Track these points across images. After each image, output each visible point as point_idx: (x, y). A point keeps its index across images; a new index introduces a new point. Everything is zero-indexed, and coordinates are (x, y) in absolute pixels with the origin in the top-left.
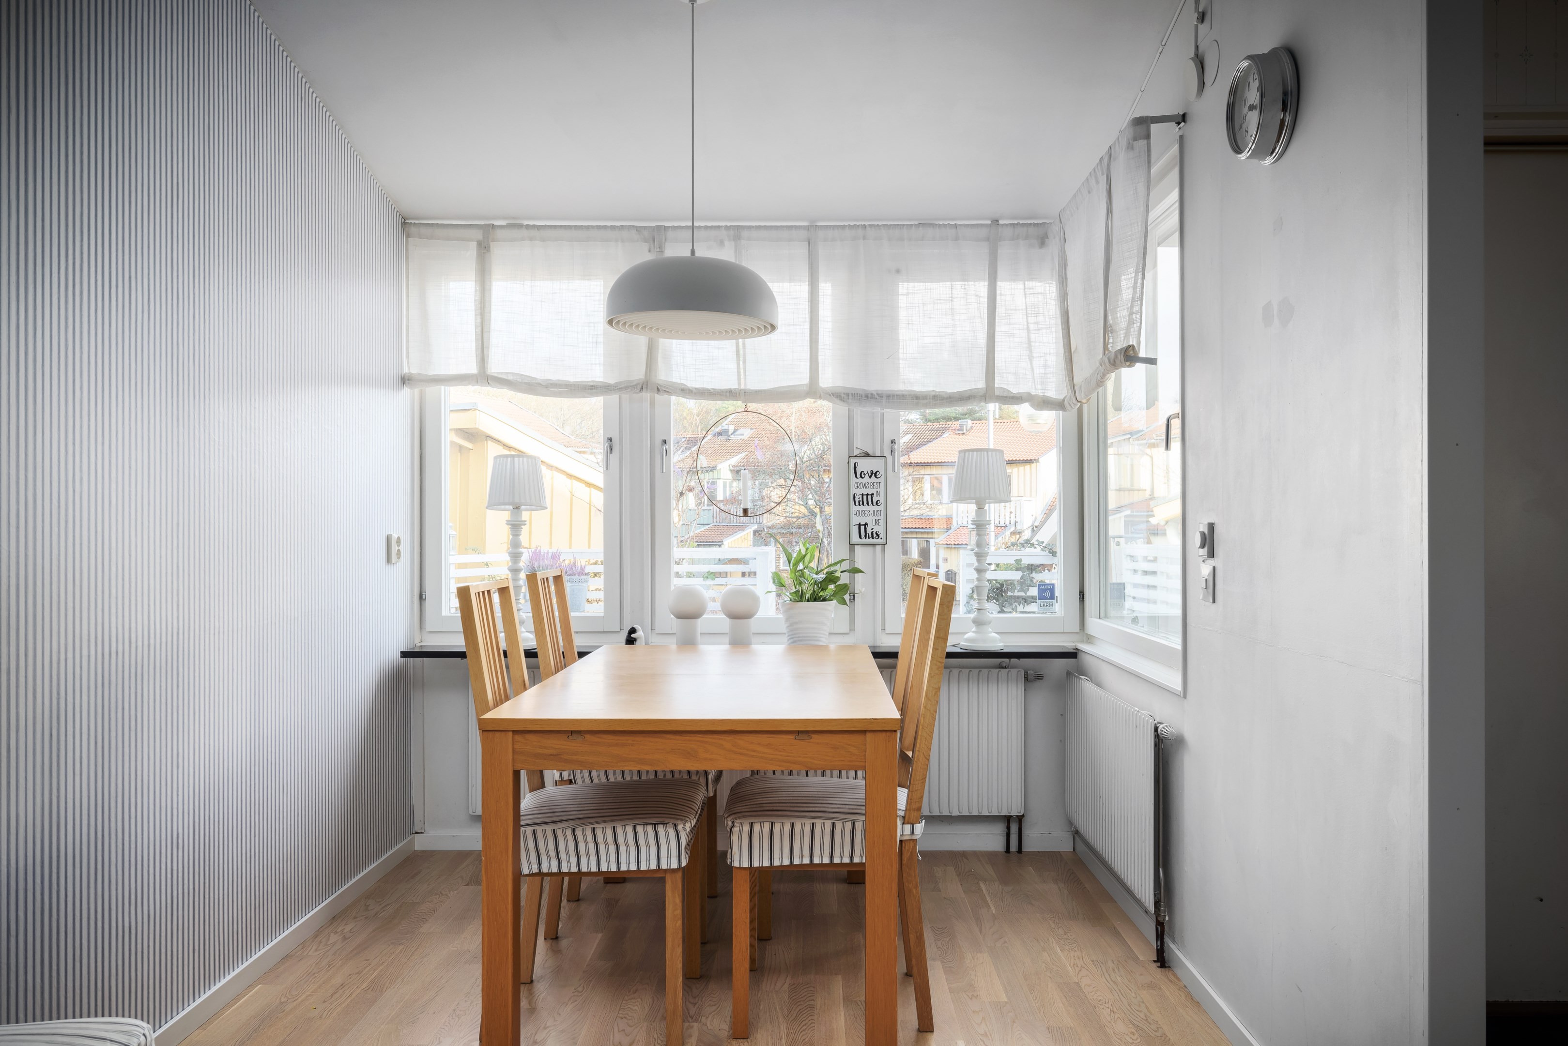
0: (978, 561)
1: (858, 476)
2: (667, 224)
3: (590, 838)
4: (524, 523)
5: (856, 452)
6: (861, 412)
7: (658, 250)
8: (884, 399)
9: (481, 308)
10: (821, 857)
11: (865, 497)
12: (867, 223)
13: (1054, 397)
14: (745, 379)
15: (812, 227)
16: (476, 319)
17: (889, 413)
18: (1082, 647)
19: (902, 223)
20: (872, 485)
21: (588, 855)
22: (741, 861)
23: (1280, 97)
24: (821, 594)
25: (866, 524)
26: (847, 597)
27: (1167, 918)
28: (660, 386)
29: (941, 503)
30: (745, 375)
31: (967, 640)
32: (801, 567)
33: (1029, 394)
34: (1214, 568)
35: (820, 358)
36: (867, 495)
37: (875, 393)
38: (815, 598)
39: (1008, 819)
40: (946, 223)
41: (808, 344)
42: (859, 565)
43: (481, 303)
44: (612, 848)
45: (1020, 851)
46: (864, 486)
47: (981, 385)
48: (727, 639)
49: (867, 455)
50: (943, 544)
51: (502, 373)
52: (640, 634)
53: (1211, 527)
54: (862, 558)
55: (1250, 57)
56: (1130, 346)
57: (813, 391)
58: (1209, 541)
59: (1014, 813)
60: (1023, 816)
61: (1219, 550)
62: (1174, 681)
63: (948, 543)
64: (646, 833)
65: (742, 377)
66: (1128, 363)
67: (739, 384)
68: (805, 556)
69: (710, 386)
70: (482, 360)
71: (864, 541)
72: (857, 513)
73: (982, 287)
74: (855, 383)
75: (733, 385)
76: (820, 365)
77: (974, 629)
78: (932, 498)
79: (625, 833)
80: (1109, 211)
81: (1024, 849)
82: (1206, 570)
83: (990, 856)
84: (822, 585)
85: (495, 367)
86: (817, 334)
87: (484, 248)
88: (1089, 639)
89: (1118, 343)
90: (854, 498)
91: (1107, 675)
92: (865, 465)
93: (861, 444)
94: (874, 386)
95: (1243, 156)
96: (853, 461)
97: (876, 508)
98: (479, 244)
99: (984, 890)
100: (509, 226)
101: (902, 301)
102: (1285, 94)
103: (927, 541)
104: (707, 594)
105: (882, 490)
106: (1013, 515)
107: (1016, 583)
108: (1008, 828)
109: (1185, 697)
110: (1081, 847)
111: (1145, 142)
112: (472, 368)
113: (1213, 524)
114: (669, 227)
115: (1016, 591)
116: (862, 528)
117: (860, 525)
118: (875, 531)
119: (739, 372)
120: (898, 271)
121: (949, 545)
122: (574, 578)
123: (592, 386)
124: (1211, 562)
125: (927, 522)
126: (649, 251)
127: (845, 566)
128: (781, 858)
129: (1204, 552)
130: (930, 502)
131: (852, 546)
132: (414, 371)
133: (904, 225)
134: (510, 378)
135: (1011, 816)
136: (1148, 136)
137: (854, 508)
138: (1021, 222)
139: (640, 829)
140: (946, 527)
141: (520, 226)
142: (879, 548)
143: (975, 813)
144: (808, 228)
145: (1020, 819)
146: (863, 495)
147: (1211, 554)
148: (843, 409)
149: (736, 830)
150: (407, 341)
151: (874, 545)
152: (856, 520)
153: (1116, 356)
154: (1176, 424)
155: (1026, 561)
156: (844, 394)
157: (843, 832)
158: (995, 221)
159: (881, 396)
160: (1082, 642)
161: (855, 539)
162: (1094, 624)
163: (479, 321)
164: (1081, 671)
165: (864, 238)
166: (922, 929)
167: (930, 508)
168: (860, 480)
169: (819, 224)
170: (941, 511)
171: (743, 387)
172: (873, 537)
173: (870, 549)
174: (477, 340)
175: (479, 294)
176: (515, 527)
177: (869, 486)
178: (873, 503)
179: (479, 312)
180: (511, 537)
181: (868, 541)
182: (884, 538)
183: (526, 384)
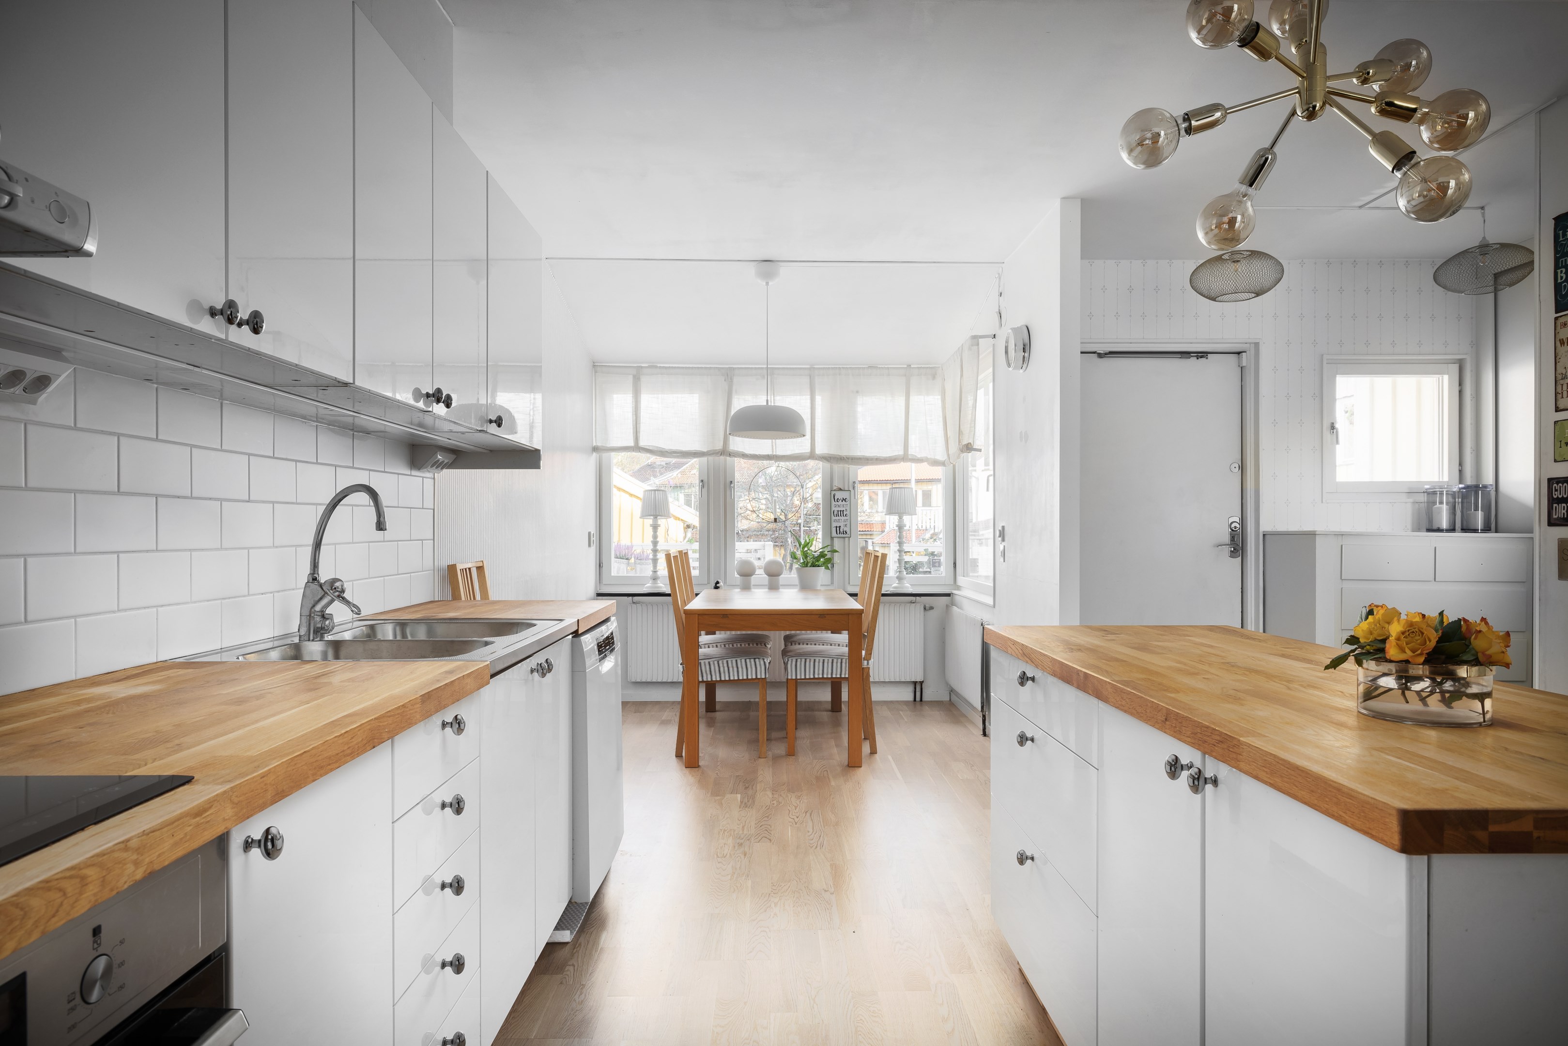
0: (900, 546)
1: (836, 501)
2: (734, 366)
3: (725, 665)
4: (659, 526)
5: (835, 488)
6: (837, 467)
7: (730, 380)
8: (850, 460)
9: (636, 411)
10: (827, 674)
11: (839, 512)
12: (841, 366)
13: (941, 459)
14: (776, 449)
15: (812, 369)
16: (633, 417)
17: (852, 468)
18: (955, 592)
19: (859, 366)
20: (843, 505)
21: (724, 672)
22: (792, 676)
23: (1022, 347)
24: (817, 563)
25: (840, 526)
26: (829, 565)
27: (987, 713)
28: (732, 453)
29: (877, 512)
30: (776, 447)
31: (895, 587)
32: (806, 549)
33: (927, 458)
34: (1004, 546)
35: (816, 438)
36: (841, 511)
37: (845, 457)
38: (813, 565)
39: (915, 683)
40: (883, 366)
41: (810, 431)
42: (836, 548)
43: (636, 408)
44: (735, 669)
45: (921, 700)
46: (839, 506)
47: (901, 453)
48: (767, 587)
49: (840, 489)
50: (878, 543)
51: (646, 446)
52: (721, 584)
53: (1003, 527)
54: (837, 544)
55: (1011, 329)
56: (969, 443)
57: (812, 456)
58: (1002, 534)
59: (918, 680)
60: (923, 682)
61: (1006, 539)
62: (990, 601)
63: (883, 543)
64: (750, 662)
65: (774, 448)
66: (968, 451)
67: (773, 452)
68: (809, 543)
69: (757, 453)
70: (637, 439)
71: (839, 535)
72: (835, 521)
73: (901, 401)
74: (833, 452)
75: (770, 453)
76: (816, 442)
77: (897, 582)
78: (871, 507)
79: (741, 662)
80: (962, 376)
81: (923, 700)
82: (1002, 548)
83: (906, 703)
84: (817, 559)
85: (642, 443)
86: (815, 426)
87: (637, 379)
88: (958, 588)
89: (965, 442)
90: (834, 512)
91: (966, 604)
92: (839, 495)
93: (837, 484)
94: (844, 453)
95: (1010, 369)
96: (833, 493)
97: (845, 518)
98: (634, 377)
99: (902, 714)
100: (649, 367)
101: (860, 409)
102: (1024, 345)
103: (866, 541)
104: (757, 563)
105: (848, 509)
106: (932, 521)
107: (924, 563)
108: (915, 688)
109: (994, 607)
110: (954, 698)
111: (977, 347)
112: (631, 443)
113: (1004, 526)
114: (735, 368)
115: (925, 568)
116: (838, 528)
117: (836, 527)
118: (844, 530)
119: (772, 446)
120: (857, 392)
121: (883, 544)
122: (643, 562)
123: (695, 453)
124: (1003, 544)
125: (866, 527)
126: (725, 381)
127: (829, 549)
128: (810, 675)
129: (1000, 539)
130: (869, 511)
131: (832, 538)
132: (599, 444)
133: (860, 368)
134: (651, 448)
135: (917, 682)
136: (978, 345)
137: (833, 518)
138: (923, 366)
139: (748, 661)
140: (880, 530)
141: (656, 367)
142: (847, 539)
143: (898, 680)
144: (810, 369)
145: (921, 683)
146: (838, 511)
147: (1003, 540)
148: (827, 465)
149: (789, 663)
150: (596, 429)
151: (844, 538)
152: (834, 524)
153: (963, 447)
154: (991, 479)
155: (930, 550)
156: (829, 457)
157: (837, 663)
158: (909, 366)
159: (848, 458)
160: (955, 590)
161: (834, 534)
162: (961, 580)
163: (635, 418)
164: (953, 603)
165: (840, 375)
166: (872, 707)
167: (869, 516)
168: (837, 503)
169: (815, 367)
170: (877, 518)
171: (774, 454)
172: (843, 534)
173: (843, 539)
174: (633, 428)
175: (634, 403)
176: (655, 527)
177: (842, 506)
178: (843, 515)
179: (634, 413)
180: (652, 533)
181: (841, 535)
182: (849, 534)
183: (660, 451)
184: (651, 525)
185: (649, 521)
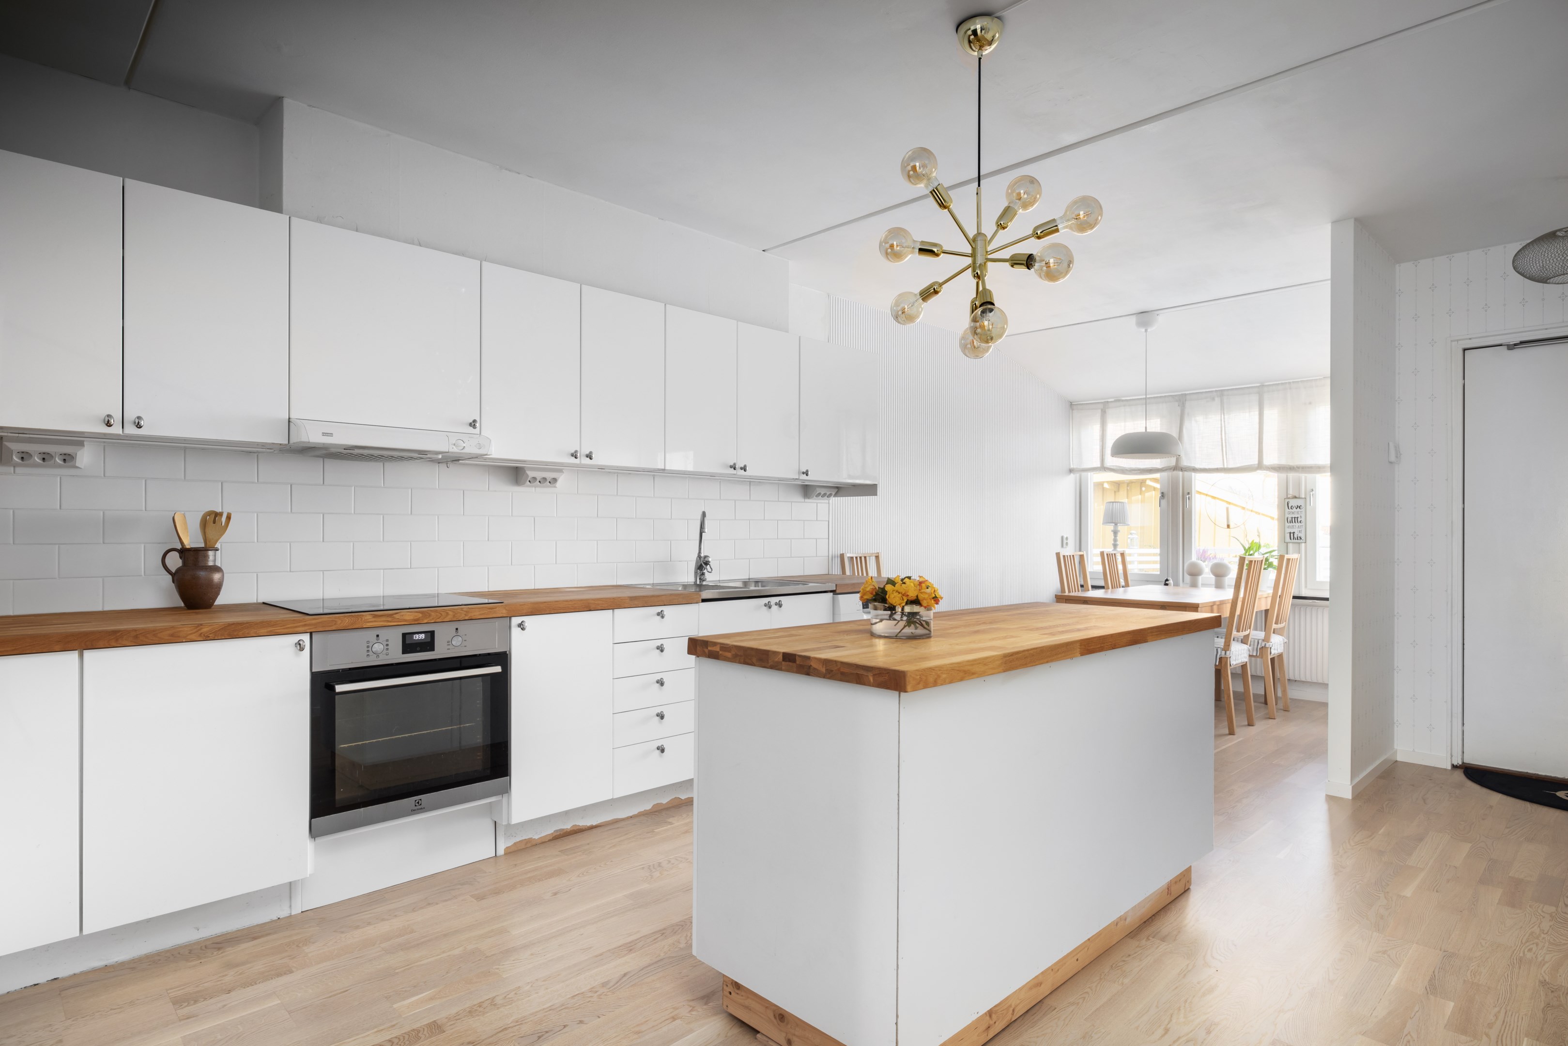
1: (1290, 508)
2: (1186, 393)
5: (1290, 496)
6: (1292, 475)
7: (1182, 405)
8: (1301, 469)
12: (1291, 381)
14: (1227, 463)
15: (1263, 386)
16: (1100, 443)
20: (1298, 513)
25: (1295, 532)
28: (1183, 468)
35: (1264, 451)
36: (1295, 518)
37: (1296, 466)
41: (1257, 444)
43: (1102, 436)
46: (1293, 513)
49: (1295, 497)
51: (1111, 466)
52: (1171, 582)
54: (1293, 549)
57: (1262, 466)
65: (1225, 461)
67: (1224, 465)
69: (1207, 467)
70: (1103, 461)
71: (1292, 541)
72: (1289, 527)
74: (1284, 462)
75: (1220, 466)
76: (1265, 455)
85: (1107, 464)
87: (1104, 412)
90: (1287, 519)
92: (1293, 503)
93: (1291, 492)
94: (1297, 463)
96: (1288, 500)
97: (1300, 524)
98: (1102, 410)
100: (1115, 401)
104: (1206, 565)
105: (1302, 516)
112: (1098, 465)
114: (1188, 394)
116: (1292, 534)
117: (1290, 533)
118: (1299, 536)
119: (1223, 460)
131: (1286, 543)
132: (1076, 467)
134: (1115, 468)
137: (1287, 524)
141: (1119, 401)
142: (1302, 544)
146: (1292, 518)
148: (1279, 475)
150: (1072, 454)
151: (1299, 543)
152: (1288, 530)
156: (1278, 467)
159: (1298, 468)
161: (1288, 540)
163: (1102, 444)
165: (1289, 389)
168: (1291, 510)
172: (1298, 539)
173: (1298, 544)
174: (1100, 452)
175: (1101, 432)
176: (1115, 533)
177: (1296, 513)
178: (1298, 522)
179: (1101, 440)
180: (1113, 537)
181: (1295, 541)
182: (1304, 540)
183: (1121, 470)
184: (1112, 531)
185: (1111, 527)
